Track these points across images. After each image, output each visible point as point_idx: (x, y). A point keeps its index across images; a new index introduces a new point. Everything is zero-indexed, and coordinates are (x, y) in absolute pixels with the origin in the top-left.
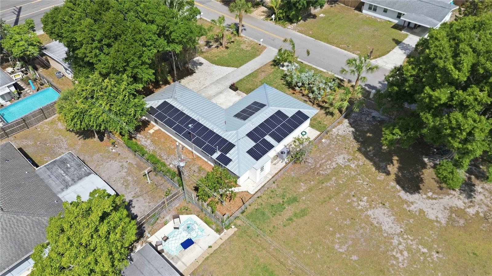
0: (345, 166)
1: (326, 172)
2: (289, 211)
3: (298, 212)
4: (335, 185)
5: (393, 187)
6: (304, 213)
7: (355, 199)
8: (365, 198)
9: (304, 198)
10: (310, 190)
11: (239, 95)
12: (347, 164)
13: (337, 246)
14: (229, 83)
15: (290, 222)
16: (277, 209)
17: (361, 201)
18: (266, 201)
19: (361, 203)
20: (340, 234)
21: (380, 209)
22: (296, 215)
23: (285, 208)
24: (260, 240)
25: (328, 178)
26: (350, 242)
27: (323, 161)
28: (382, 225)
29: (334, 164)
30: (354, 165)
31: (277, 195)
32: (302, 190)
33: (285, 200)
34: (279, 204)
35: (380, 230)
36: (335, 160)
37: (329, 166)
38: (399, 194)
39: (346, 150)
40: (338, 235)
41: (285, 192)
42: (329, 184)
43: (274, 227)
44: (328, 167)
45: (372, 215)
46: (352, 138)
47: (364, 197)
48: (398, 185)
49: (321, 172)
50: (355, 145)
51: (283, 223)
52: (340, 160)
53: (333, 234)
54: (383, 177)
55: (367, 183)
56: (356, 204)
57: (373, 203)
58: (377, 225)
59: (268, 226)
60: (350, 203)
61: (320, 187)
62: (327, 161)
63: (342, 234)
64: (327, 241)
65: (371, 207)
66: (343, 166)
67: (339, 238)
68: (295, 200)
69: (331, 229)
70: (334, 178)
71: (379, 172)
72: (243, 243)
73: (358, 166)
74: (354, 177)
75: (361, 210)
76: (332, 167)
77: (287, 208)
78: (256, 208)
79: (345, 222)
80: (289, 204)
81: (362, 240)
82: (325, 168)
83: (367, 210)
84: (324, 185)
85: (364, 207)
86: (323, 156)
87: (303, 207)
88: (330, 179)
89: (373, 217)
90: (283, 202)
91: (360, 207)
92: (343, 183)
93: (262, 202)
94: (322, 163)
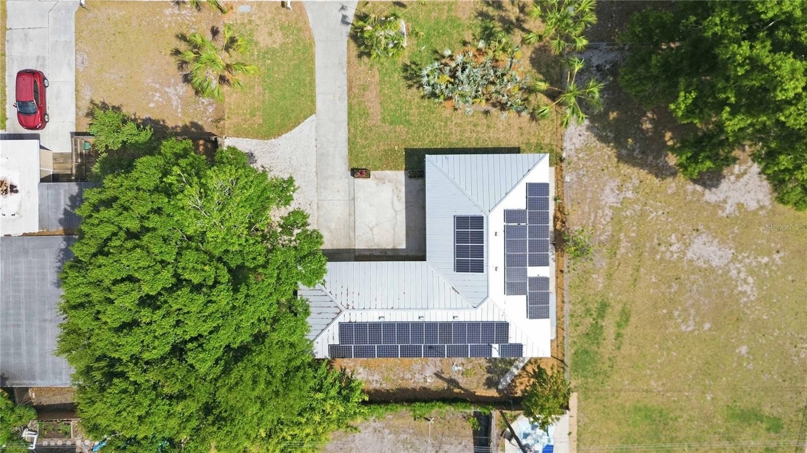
0: (622, 203)
1: (607, 233)
2: (609, 325)
3: (618, 319)
4: (629, 245)
5: (694, 192)
6: (625, 316)
7: (663, 248)
8: (673, 236)
9: (611, 295)
10: (609, 276)
11: (382, 180)
12: (621, 197)
13: (683, 328)
14: (341, 167)
15: (620, 338)
16: (594, 335)
17: (671, 245)
18: (576, 334)
19: (674, 248)
20: (677, 310)
21: (696, 241)
22: (619, 325)
23: (602, 326)
24: (608, 385)
25: (614, 241)
26: (692, 311)
27: (592, 218)
28: (710, 262)
29: (607, 211)
30: (631, 192)
31: (580, 316)
32: (601, 285)
33: (595, 316)
34: (592, 325)
35: (712, 270)
36: (603, 203)
37: (605, 219)
38: (704, 199)
39: (606, 171)
40: (676, 313)
41: (586, 304)
42: (623, 250)
43: (610, 359)
44: (604, 222)
45: (694, 256)
46: (599, 144)
47: (670, 236)
48: (696, 186)
49: (602, 238)
50: (608, 152)
51: (615, 346)
52: (610, 198)
53: (670, 316)
54: (673, 185)
55: (662, 212)
56: (668, 254)
57: (685, 237)
58: (705, 266)
59: (603, 363)
60: (662, 259)
61: (617, 263)
62: (596, 213)
63: (680, 308)
64: (671, 330)
65: (687, 246)
66: (619, 205)
67: (679, 316)
68: (604, 307)
69: (665, 311)
70: (622, 235)
71: (663, 179)
72: (595, 403)
73: (636, 190)
74: (643, 215)
75: (680, 259)
76: (608, 219)
77: (604, 324)
78: (573, 352)
79: (673, 290)
80: (603, 317)
81: (702, 298)
82: (602, 227)
83: (685, 254)
84: (618, 256)
85: (678, 252)
86: (587, 209)
87: (619, 307)
88: (619, 241)
89: (695, 258)
90: (594, 320)
91: (675, 255)
92: (637, 234)
93: (572, 339)
94: (594, 222)
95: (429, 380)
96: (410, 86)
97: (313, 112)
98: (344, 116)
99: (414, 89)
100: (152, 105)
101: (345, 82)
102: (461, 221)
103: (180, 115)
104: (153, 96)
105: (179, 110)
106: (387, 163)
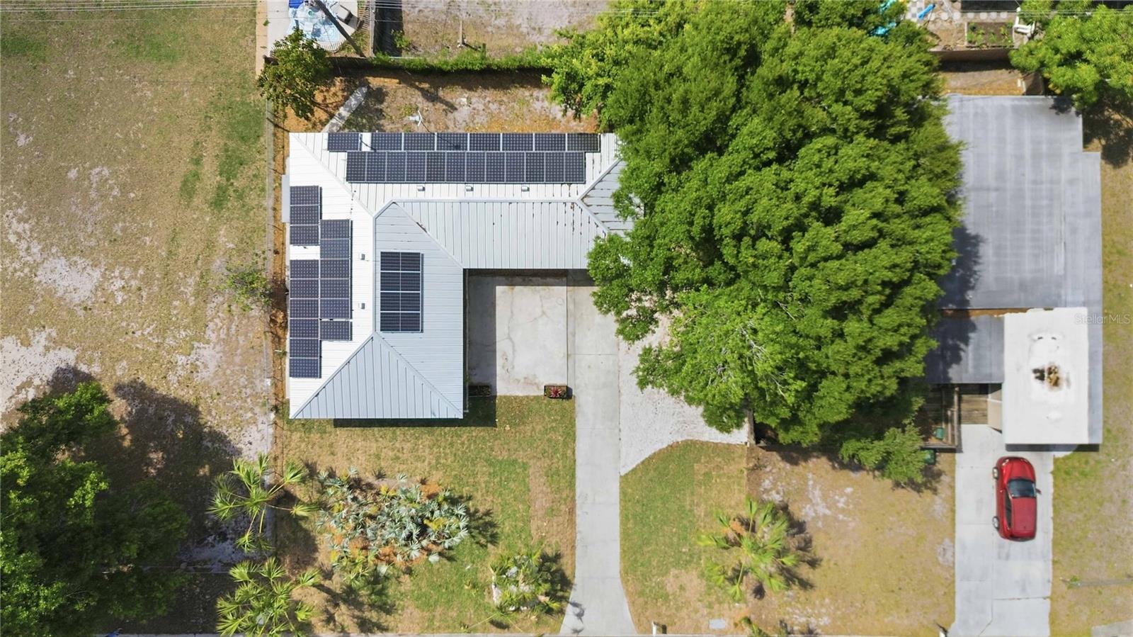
0: (192, 348)
1: (213, 305)
2: (210, 177)
3: (198, 185)
4: (182, 289)
5: (90, 362)
6: (188, 190)
7: (134, 283)
8: (120, 300)
9: (208, 219)
10: (210, 245)
11: (528, 382)
12: (193, 356)
13: (106, 172)
14: (585, 401)
15: (195, 157)
16: (231, 164)
17: (123, 287)
18: (258, 164)
19: (119, 283)
20: (115, 197)
21: (88, 294)
22: (196, 176)
23: (221, 175)
24: (212, 91)
25: (203, 293)
26: (93, 195)
27: (234, 327)
28: (68, 264)
29: (213, 337)
30: (180, 363)
31: (251, 190)
32: (222, 232)
33: (231, 189)
34: (235, 177)
35: (66, 253)
36: (218, 348)
37: (217, 325)
38: (76, 353)
39: (215, 392)
40: (116, 192)
41: (244, 206)
42: (191, 281)
43: (210, 128)
44: (217, 320)
45: (91, 272)
46: (224, 430)
47: (124, 301)
48: (87, 371)
49: (221, 299)
50: (213, 419)
51: (203, 146)
52: (209, 355)
53: (124, 188)
54: (119, 373)
55: (136, 335)
56: (127, 275)
57: (103, 299)
58: (75, 258)
59: (219, 122)
60: (136, 269)
61: (199, 263)
62: (228, 335)
63: (111, 199)
64: (123, 169)
65: (99, 287)
66: (196, 345)
67: (111, 188)
68: (218, 202)
69: (132, 195)
70: (192, 303)
71: (135, 381)
72: (230, 67)
73: (172, 365)
74: (162, 331)
75: (110, 268)
76: (211, 325)
77: (218, 178)
78: (262, 139)
79: (120, 225)
80: (219, 188)
81: (80, 213)
82: (220, 314)
83: (103, 276)
84: (197, 273)
85: (112, 278)
86: (241, 339)
87: (196, 201)
88: (197, 294)
89: (89, 268)
90: (232, 184)
91: (117, 273)
92: (171, 304)
93: (262, 157)
94: (231, 321)
95: (464, 100)
96: (488, 513)
97: (625, 479)
98: (580, 473)
99: (482, 509)
100: (849, 490)
101: (578, 520)
102: (413, 324)
103: (810, 476)
104: (847, 503)
105: (811, 483)
106: (522, 407)
